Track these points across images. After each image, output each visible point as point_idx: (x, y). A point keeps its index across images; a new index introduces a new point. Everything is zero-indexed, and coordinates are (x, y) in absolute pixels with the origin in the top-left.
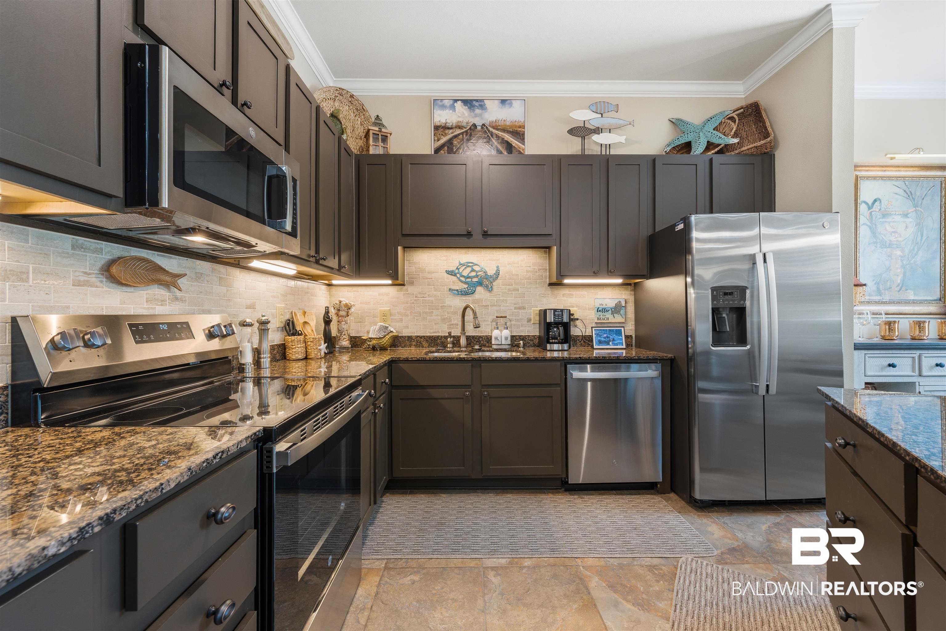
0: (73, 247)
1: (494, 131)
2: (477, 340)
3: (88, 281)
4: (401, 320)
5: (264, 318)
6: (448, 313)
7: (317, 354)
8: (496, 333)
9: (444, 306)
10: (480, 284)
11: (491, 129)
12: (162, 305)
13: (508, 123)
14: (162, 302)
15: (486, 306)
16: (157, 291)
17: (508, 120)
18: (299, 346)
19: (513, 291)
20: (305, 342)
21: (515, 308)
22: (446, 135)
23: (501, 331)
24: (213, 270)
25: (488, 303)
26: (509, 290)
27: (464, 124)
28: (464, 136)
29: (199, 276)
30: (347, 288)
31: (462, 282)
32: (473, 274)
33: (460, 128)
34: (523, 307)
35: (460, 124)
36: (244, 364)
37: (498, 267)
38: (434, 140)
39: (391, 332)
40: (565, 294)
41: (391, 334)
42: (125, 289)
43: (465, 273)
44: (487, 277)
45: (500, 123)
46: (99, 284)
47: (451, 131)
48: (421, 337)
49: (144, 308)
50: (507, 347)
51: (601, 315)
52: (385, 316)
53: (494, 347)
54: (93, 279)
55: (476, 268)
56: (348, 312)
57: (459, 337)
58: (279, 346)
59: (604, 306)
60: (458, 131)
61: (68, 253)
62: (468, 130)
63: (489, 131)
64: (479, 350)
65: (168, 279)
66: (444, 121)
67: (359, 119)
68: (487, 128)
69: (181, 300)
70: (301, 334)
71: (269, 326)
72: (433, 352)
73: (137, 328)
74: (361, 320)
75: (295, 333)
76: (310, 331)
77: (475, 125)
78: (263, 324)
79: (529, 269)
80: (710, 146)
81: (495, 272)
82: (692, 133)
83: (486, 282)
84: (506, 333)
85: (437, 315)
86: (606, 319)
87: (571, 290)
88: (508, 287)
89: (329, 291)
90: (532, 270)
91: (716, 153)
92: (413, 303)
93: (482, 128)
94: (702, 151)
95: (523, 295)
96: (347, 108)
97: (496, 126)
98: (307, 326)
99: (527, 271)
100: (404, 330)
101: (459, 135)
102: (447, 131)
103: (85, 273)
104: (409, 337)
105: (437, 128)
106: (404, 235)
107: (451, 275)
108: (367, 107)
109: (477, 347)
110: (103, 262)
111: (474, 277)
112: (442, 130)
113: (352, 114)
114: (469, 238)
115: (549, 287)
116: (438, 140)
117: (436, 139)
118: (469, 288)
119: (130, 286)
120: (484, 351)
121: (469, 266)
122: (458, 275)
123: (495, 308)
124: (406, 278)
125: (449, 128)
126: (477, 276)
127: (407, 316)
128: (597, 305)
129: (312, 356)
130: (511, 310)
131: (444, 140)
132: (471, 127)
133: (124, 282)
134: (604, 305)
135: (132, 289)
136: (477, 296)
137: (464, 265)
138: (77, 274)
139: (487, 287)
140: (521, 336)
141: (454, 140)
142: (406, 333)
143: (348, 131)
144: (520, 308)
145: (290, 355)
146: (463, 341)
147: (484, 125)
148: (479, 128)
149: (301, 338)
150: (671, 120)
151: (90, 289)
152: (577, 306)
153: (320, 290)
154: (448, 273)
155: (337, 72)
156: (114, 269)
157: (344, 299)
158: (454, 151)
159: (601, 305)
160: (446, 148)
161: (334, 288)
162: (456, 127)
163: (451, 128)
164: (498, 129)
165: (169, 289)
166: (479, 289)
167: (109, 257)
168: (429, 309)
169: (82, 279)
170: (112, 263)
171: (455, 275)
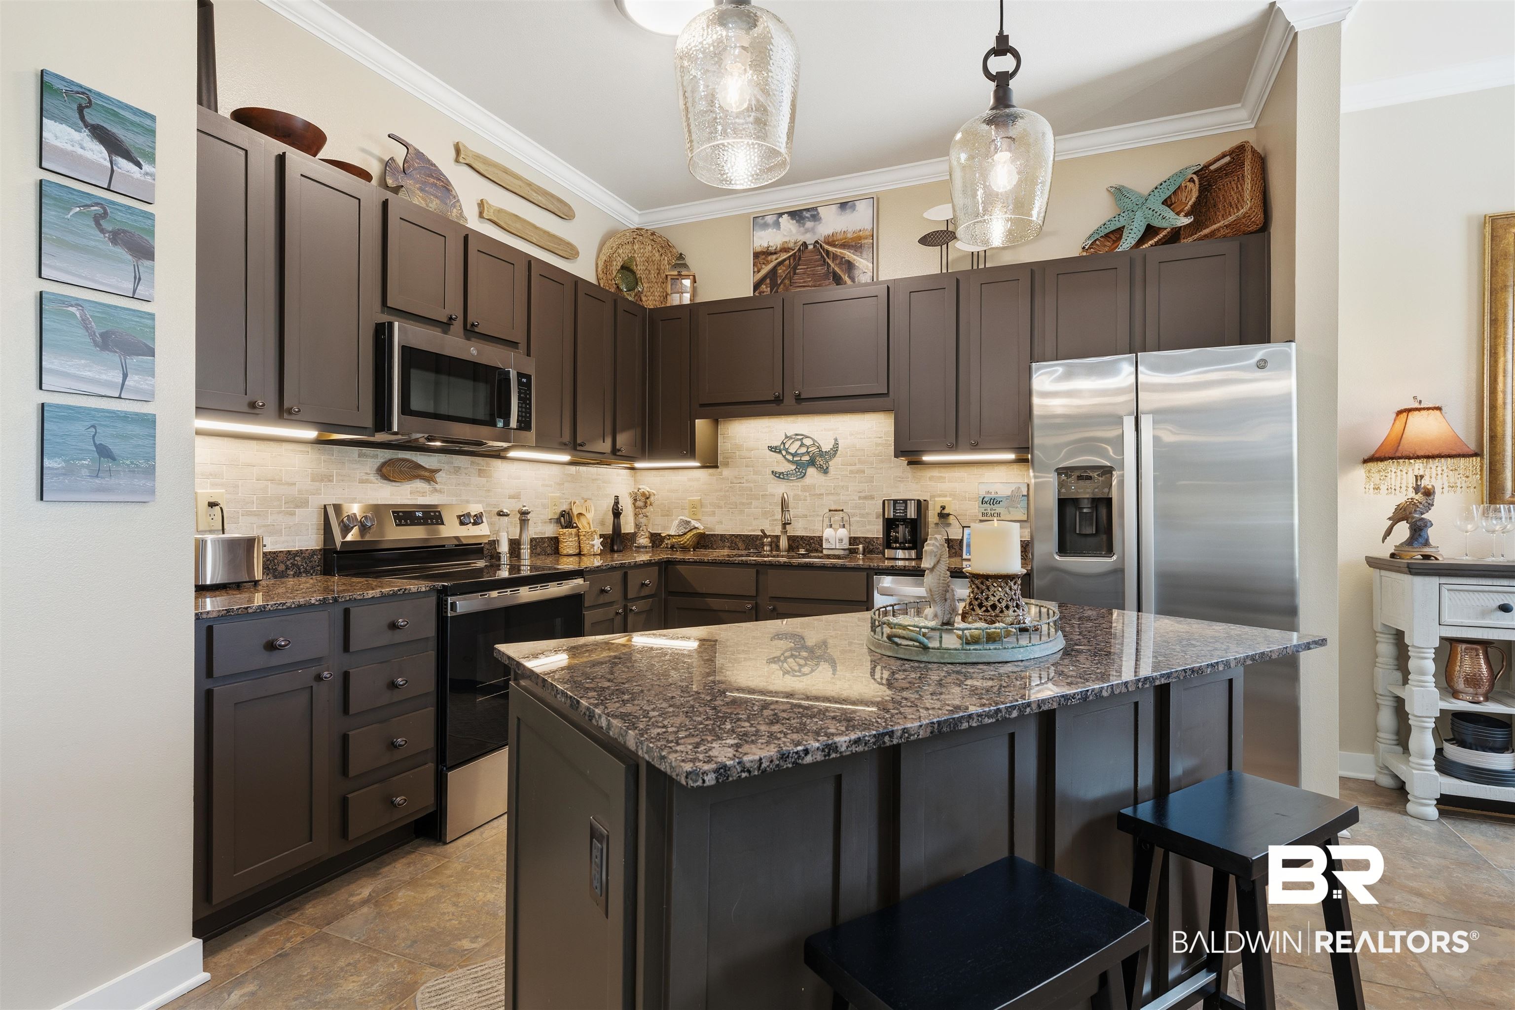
0: (359, 456)
1: (831, 249)
2: (806, 542)
3: (368, 479)
4: (713, 513)
5: (524, 509)
6: (770, 505)
7: (589, 550)
8: (828, 533)
9: (766, 495)
10: (812, 463)
11: (826, 247)
12: (423, 496)
13: (849, 235)
14: (423, 494)
15: (820, 494)
16: (419, 485)
17: (850, 230)
18: (571, 539)
19: (857, 473)
20: (578, 536)
21: (860, 498)
22: (768, 262)
23: (836, 530)
24: (472, 463)
25: (823, 491)
26: (851, 472)
27: (791, 245)
28: (792, 261)
29: (457, 470)
30: (653, 472)
31: (788, 461)
32: (803, 450)
33: (786, 252)
34: (871, 496)
35: (786, 246)
36: (500, 553)
37: (836, 440)
38: (754, 272)
39: (696, 528)
40: (933, 477)
41: (695, 532)
42: (394, 484)
43: (792, 450)
44: (822, 454)
45: (839, 237)
46: (376, 481)
47: (774, 257)
48: (737, 536)
49: (408, 499)
50: (841, 553)
51: (989, 509)
52: (695, 508)
53: (825, 552)
54: (372, 478)
55: (808, 442)
56: (646, 503)
57: (778, 537)
58: (551, 539)
59: (993, 496)
60: (784, 256)
61: (356, 461)
62: (795, 253)
63: (823, 250)
64: (804, 556)
65: (427, 474)
66: (766, 245)
67: (666, 258)
68: (821, 246)
69: (440, 492)
70: (575, 527)
71: (529, 516)
72: (742, 556)
73: (398, 514)
74: (667, 513)
75: (569, 525)
76: (585, 524)
77: (805, 245)
78: (524, 516)
79: (879, 441)
80: (1150, 231)
81: (832, 447)
82: (1126, 213)
83: (820, 461)
84: (843, 533)
85: (757, 508)
86: (995, 515)
87: (943, 470)
88: (849, 468)
89: (634, 476)
90: (884, 442)
91: (1156, 244)
92: (728, 491)
93: (815, 246)
94: (1134, 243)
95: (871, 480)
96: (650, 248)
97: (834, 241)
98: (582, 518)
99: (877, 445)
100: (717, 527)
101: (784, 260)
102: (769, 258)
103: (366, 473)
104: (722, 535)
105: (756, 255)
106: (702, 405)
107: (775, 452)
108: (673, 241)
109: (802, 551)
110: (378, 464)
111: (803, 454)
112: (764, 256)
113: (657, 255)
114: (778, 405)
115: (908, 467)
116: (759, 271)
117: (756, 269)
118: (797, 470)
119: (395, 481)
120: (811, 557)
121: (798, 440)
122: (784, 453)
123: (831, 497)
124: (720, 459)
125: (772, 254)
126: (808, 453)
127: (721, 507)
128: (982, 493)
129: (585, 551)
130: (854, 500)
131: (766, 269)
132: (800, 248)
133: (392, 479)
134: (993, 493)
135: (397, 484)
136: (808, 480)
137: (792, 438)
138: (362, 474)
139: (821, 467)
140: (866, 538)
141: (779, 268)
142: (719, 530)
143: (644, 281)
144: (865, 498)
145: (562, 550)
146: (784, 543)
147: (817, 242)
148: (811, 247)
149: (574, 531)
150: (1109, 189)
151: (370, 485)
152: (951, 495)
153: (618, 475)
154: (771, 450)
155: (642, 203)
156: (384, 470)
157: (644, 486)
158: (779, 282)
159: (988, 492)
160: (768, 281)
161: (639, 473)
162: (781, 251)
163: (775, 253)
164: (834, 246)
165: (429, 483)
166: (811, 471)
167: (383, 460)
168: (747, 499)
169: (364, 478)
170: (383, 465)
171: (780, 452)
